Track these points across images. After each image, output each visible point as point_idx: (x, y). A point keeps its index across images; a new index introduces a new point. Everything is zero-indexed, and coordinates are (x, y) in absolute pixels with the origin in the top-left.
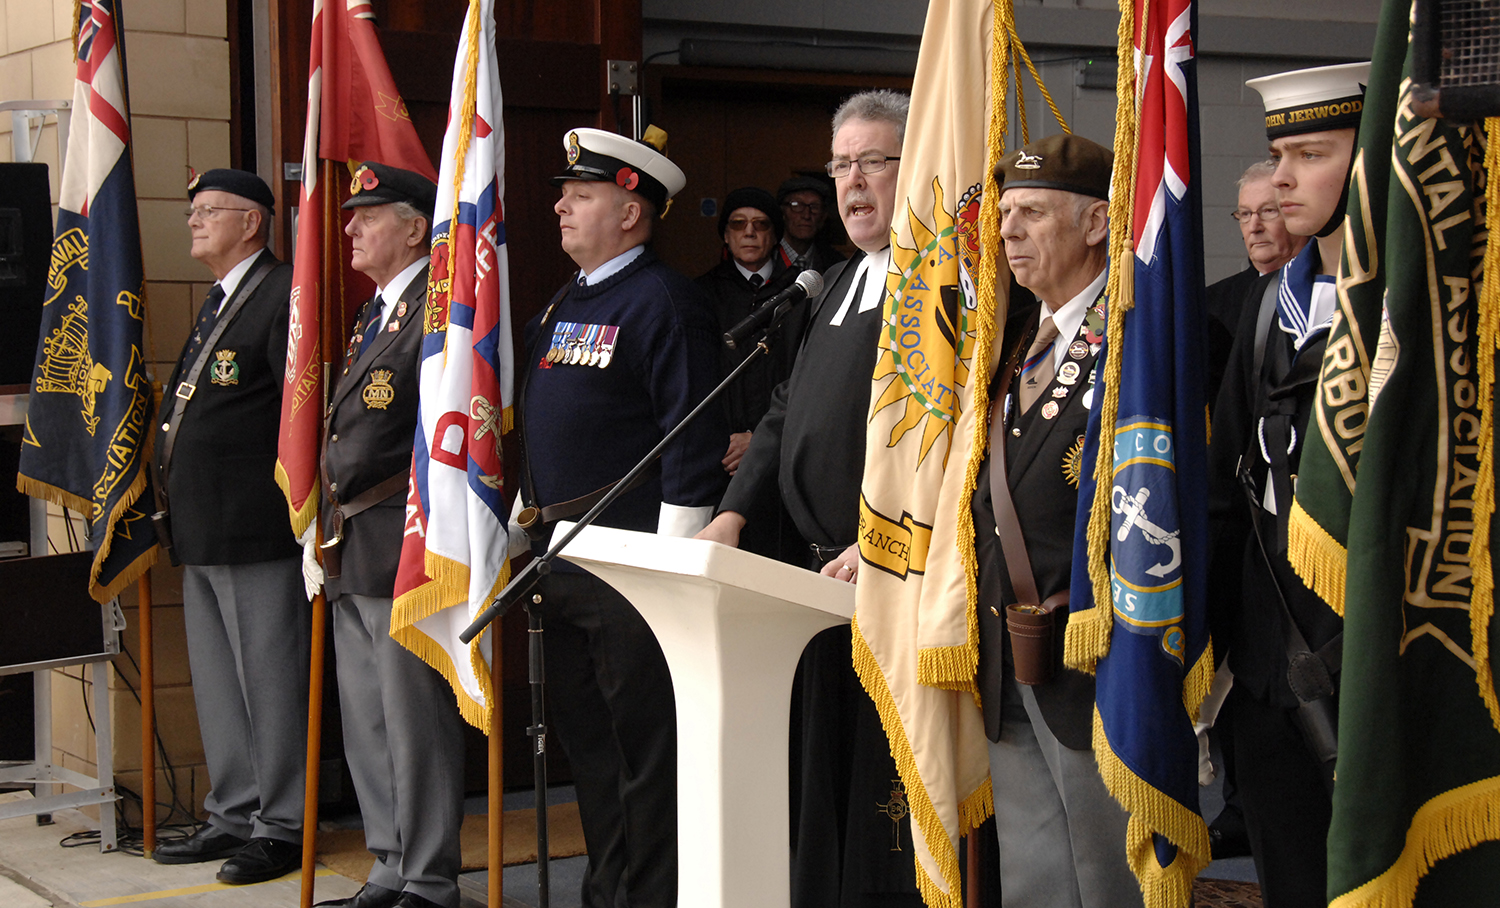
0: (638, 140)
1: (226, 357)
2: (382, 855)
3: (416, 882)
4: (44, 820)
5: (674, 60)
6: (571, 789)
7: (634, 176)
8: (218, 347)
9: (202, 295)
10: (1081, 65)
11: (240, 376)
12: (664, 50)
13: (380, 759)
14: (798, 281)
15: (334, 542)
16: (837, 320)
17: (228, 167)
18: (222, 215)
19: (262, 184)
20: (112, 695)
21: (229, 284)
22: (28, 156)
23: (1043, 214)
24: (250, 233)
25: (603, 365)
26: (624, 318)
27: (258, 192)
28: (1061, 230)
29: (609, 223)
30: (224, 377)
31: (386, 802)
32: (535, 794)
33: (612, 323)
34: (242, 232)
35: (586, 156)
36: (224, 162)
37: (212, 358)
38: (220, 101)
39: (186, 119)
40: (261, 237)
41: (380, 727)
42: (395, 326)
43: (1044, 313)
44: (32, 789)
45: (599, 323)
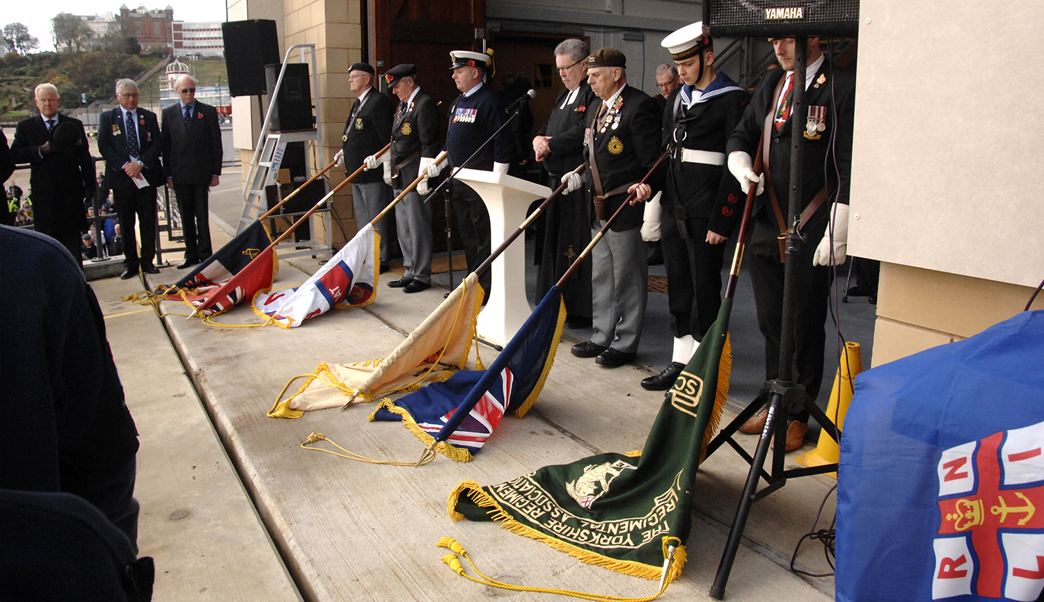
0: (485, 53)
1: (359, 120)
2: (408, 268)
3: (417, 276)
4: (314, 257)
5: (498, 30)
6: (464, 251)
7: (473, 62)
8: (357, 118)
9: (353, 101)
10: (624, 33)
11: (364, 126)
12: (495, 27)
13: (407, 241)
14: (528, 93)
15: (396, 176)
16: (562, 108)
17: (360, 62)
18: (359, 78)
19: (371, 67)
20: (330, 221)
21: (361, 98)
22: (303, 62)
23: (599, 75)
24: (367, 83)
25: (472, 122)
26: (478, 107)
27: (369, 69)
28: (605, 79)
29: (469, 78)
30: (359, 127)
31: (410, 253)
32: (447, 253)
33: (475, 108)
34: (365, 82)
35: (458, 60)
36: (359, 61)
37: (355, 121)
38: (358, 42)
39: (348, 49)
40: (371, 83)
41: (408, 231)
42: (411, 110)
43: (604, 101)
44: (310, 248)
45: (471, 108)
